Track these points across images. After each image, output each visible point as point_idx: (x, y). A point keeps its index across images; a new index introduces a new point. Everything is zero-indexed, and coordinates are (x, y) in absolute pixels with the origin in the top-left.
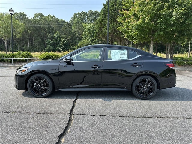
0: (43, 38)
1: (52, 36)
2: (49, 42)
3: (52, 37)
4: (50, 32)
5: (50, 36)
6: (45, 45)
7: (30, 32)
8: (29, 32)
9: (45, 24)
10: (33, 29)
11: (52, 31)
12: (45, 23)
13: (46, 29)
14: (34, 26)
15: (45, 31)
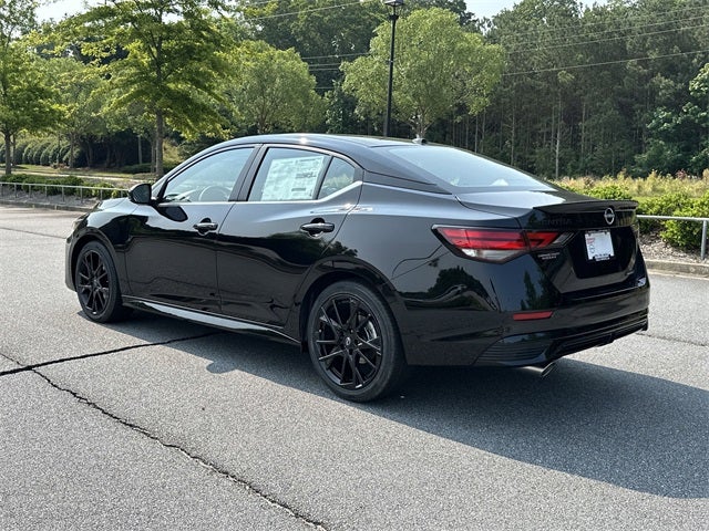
0: (632, 104)
1: (679, 86)
2: (659, 124)
3: (678, 95)
4: (670, 69)
5: (667, 87)
6: (637, 140)
7: (571, 77)
8: (565, 77)
9: (648, 30)
10: (582, 63)
11: (683, 60)
12: (652, 21)
13: (653, 56)
14: (592, 48)
15: (646, 67)
